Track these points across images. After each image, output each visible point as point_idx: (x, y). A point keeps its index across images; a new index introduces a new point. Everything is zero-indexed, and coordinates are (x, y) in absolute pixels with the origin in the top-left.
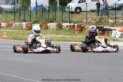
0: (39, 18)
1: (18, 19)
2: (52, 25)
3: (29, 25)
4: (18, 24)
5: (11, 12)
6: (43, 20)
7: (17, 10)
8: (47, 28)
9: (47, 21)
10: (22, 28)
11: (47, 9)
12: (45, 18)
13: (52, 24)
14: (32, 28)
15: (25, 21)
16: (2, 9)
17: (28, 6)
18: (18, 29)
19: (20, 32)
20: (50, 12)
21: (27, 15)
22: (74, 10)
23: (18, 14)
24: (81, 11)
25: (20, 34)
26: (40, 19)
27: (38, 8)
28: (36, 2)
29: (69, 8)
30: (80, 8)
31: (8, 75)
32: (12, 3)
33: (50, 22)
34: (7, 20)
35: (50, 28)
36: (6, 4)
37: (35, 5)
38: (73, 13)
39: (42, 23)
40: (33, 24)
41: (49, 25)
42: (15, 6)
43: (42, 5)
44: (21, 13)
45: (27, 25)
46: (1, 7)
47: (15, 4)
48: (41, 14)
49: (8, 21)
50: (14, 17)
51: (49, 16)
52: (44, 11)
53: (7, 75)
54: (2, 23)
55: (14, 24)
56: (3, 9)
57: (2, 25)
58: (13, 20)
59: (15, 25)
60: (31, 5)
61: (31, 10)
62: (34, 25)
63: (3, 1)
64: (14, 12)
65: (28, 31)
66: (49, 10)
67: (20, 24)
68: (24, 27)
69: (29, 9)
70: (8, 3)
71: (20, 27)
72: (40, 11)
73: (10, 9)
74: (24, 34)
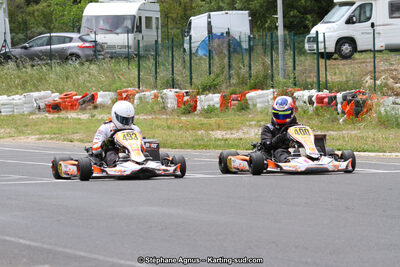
0: (218, 76)
1: (152, 79)
2: (260, 96)
3: (186, 98)
4: (149, 94)
5: (128, 57)
6: (233, 81)
7: (147, 49)
8: (244, 107)
9: (243, 82)
10: (164, 108)
11: (245, 45)
12: (238, 75)
13: (260, 92)
14: (195, 108)
15: (173, 84)
16: (99, 48)
17: (183, 36)
18: (152, 112)
19: (157, 122)
20: (254, 55)
21: (178, 66)
22: (331, 48)
23: (149, 64)
24: (355, 49)
25: (158, 127)
26: (222, 78)
27: (216, 42)
28: (209, 23)
29: (315, 40)
30: (351, 41)
31: (122, 262)
32: (130, 27)
33: (255, 88)
34: (114, 82)
35: (255, 105)
36: (111, 31)
37: (206, 34)
38: (328, 56)
39: (228, 92)
40: (198, 94)
41: (252, 98)
42: (140, 36)
43: (228, 33)
44: (160, 59)
45: (179, 97)
46: (95, 41)
47: (139, 30)
48: (226, 60)
49: (118, 84)
50: (137, 73)
51: (250, 68)
52: (235, 51)
53: (116, 260)
54: (100, 93)
55: (137, 96)
56: (102, 47)
57: (99, 100)
58: (136, 83)
59: (140, 98)
60: (192, 33)
61: (194, 51)
62: (202, 96)
63: (101, 22)
64: (138, 55)
65: (183, 118)
66: (251, 49)
67: (156, 96)
68: (172, 103)
69: (186, 46)
70: (117, 28)
71: (157, 103)
72: (221, 53)
73: (124, 47)
74: (169, 127)
